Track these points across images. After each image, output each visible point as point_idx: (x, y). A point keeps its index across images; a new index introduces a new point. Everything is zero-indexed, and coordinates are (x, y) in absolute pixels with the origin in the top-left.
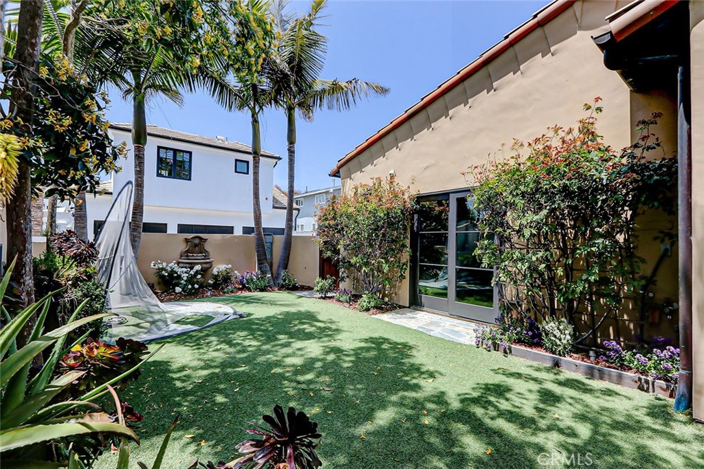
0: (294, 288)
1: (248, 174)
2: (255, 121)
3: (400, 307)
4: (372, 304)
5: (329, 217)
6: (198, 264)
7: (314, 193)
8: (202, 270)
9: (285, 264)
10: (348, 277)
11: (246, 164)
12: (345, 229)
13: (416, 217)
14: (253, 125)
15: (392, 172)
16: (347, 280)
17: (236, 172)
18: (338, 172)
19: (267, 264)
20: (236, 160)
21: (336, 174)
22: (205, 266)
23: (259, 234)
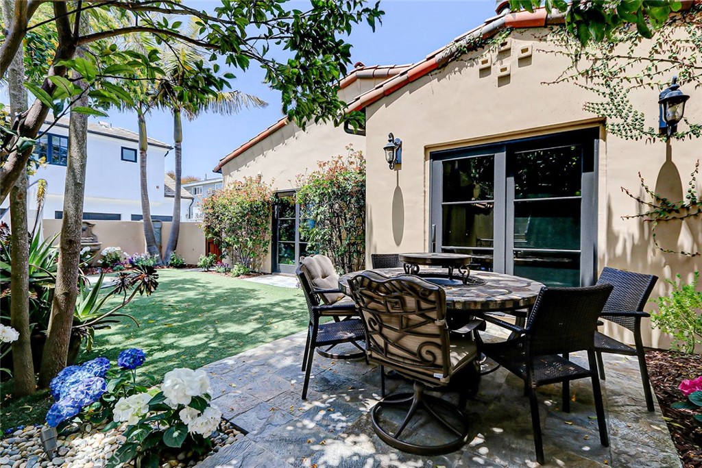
0: (181, 266)
1: (136, 161)
2: (142, 121)
3: (265, 274)
4: (242, 272)
5: (210, 206)
6: (86, 246)
7: (214, 181)
8: (90, 251)
9: (174, 246)
10: (227, 254)
11: (134, 152)
12: (221, 216)
13: (276, 207)
14: (140, 124)
15: (260, 173)
16: (227, 257)
17: (122, 159)
18: (220, 169)
19: (155, 246)
20: (123, 148)
21: (219, 171)
22: (94, 248)
23: (147, 221)
